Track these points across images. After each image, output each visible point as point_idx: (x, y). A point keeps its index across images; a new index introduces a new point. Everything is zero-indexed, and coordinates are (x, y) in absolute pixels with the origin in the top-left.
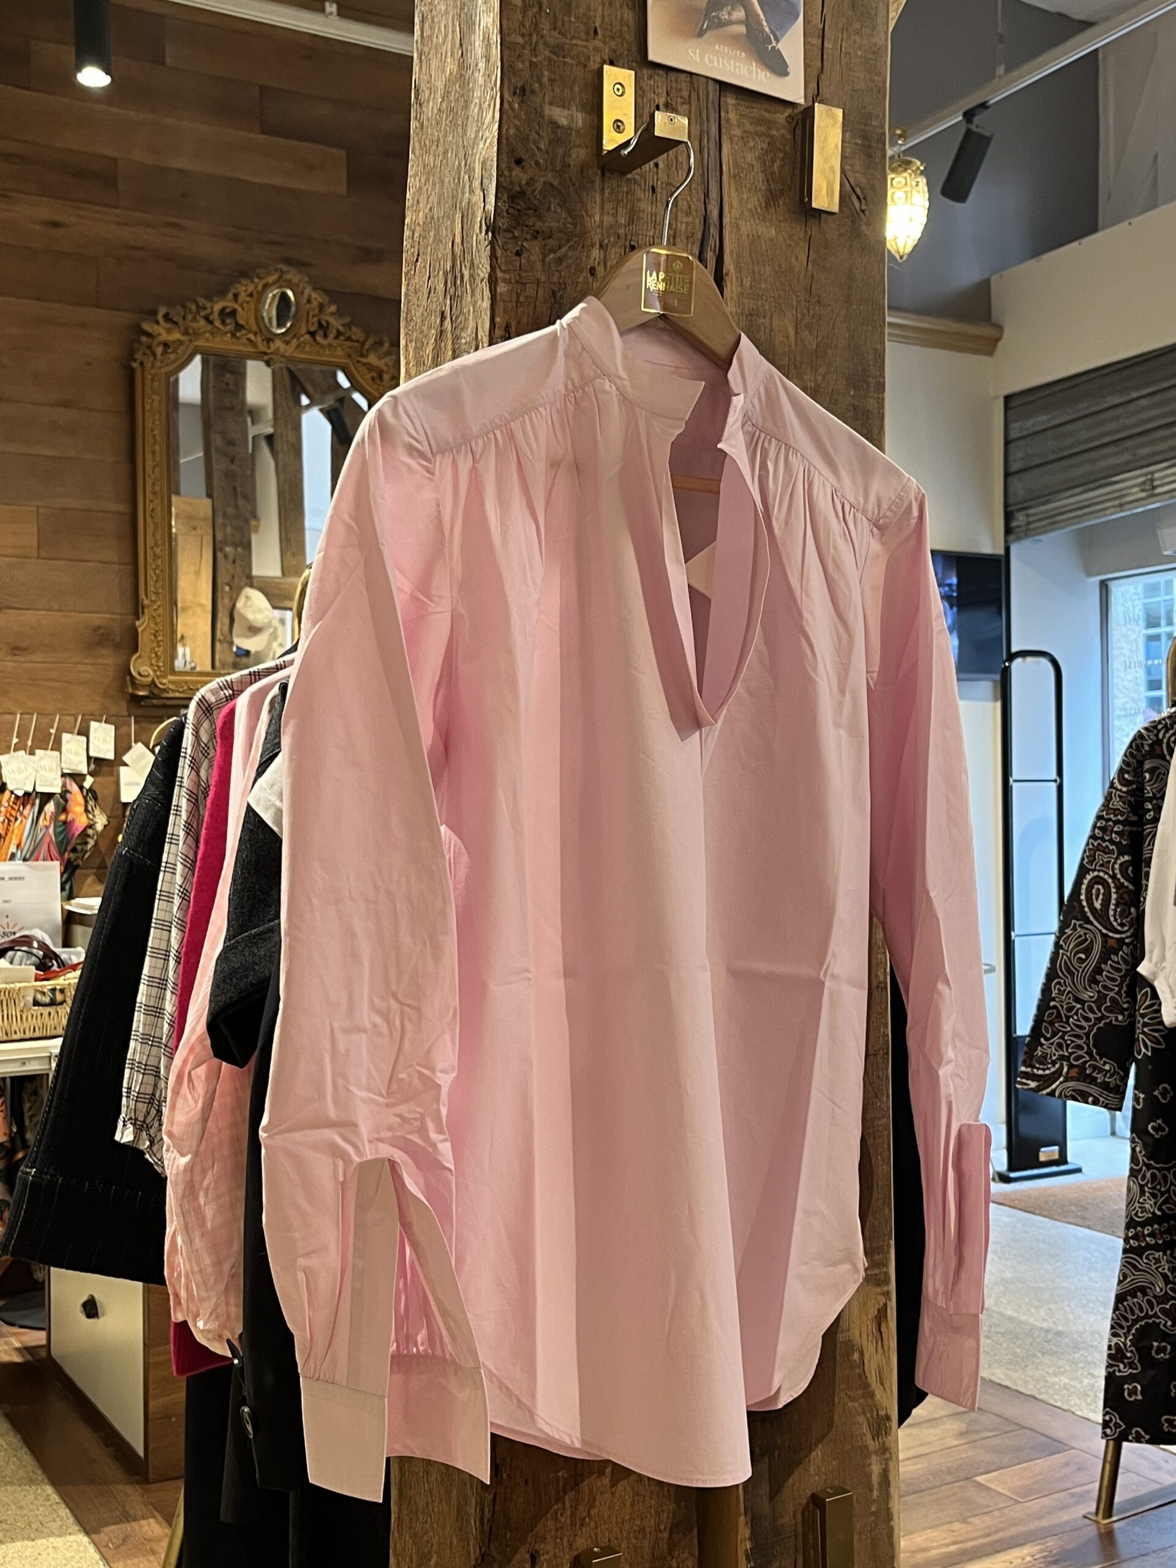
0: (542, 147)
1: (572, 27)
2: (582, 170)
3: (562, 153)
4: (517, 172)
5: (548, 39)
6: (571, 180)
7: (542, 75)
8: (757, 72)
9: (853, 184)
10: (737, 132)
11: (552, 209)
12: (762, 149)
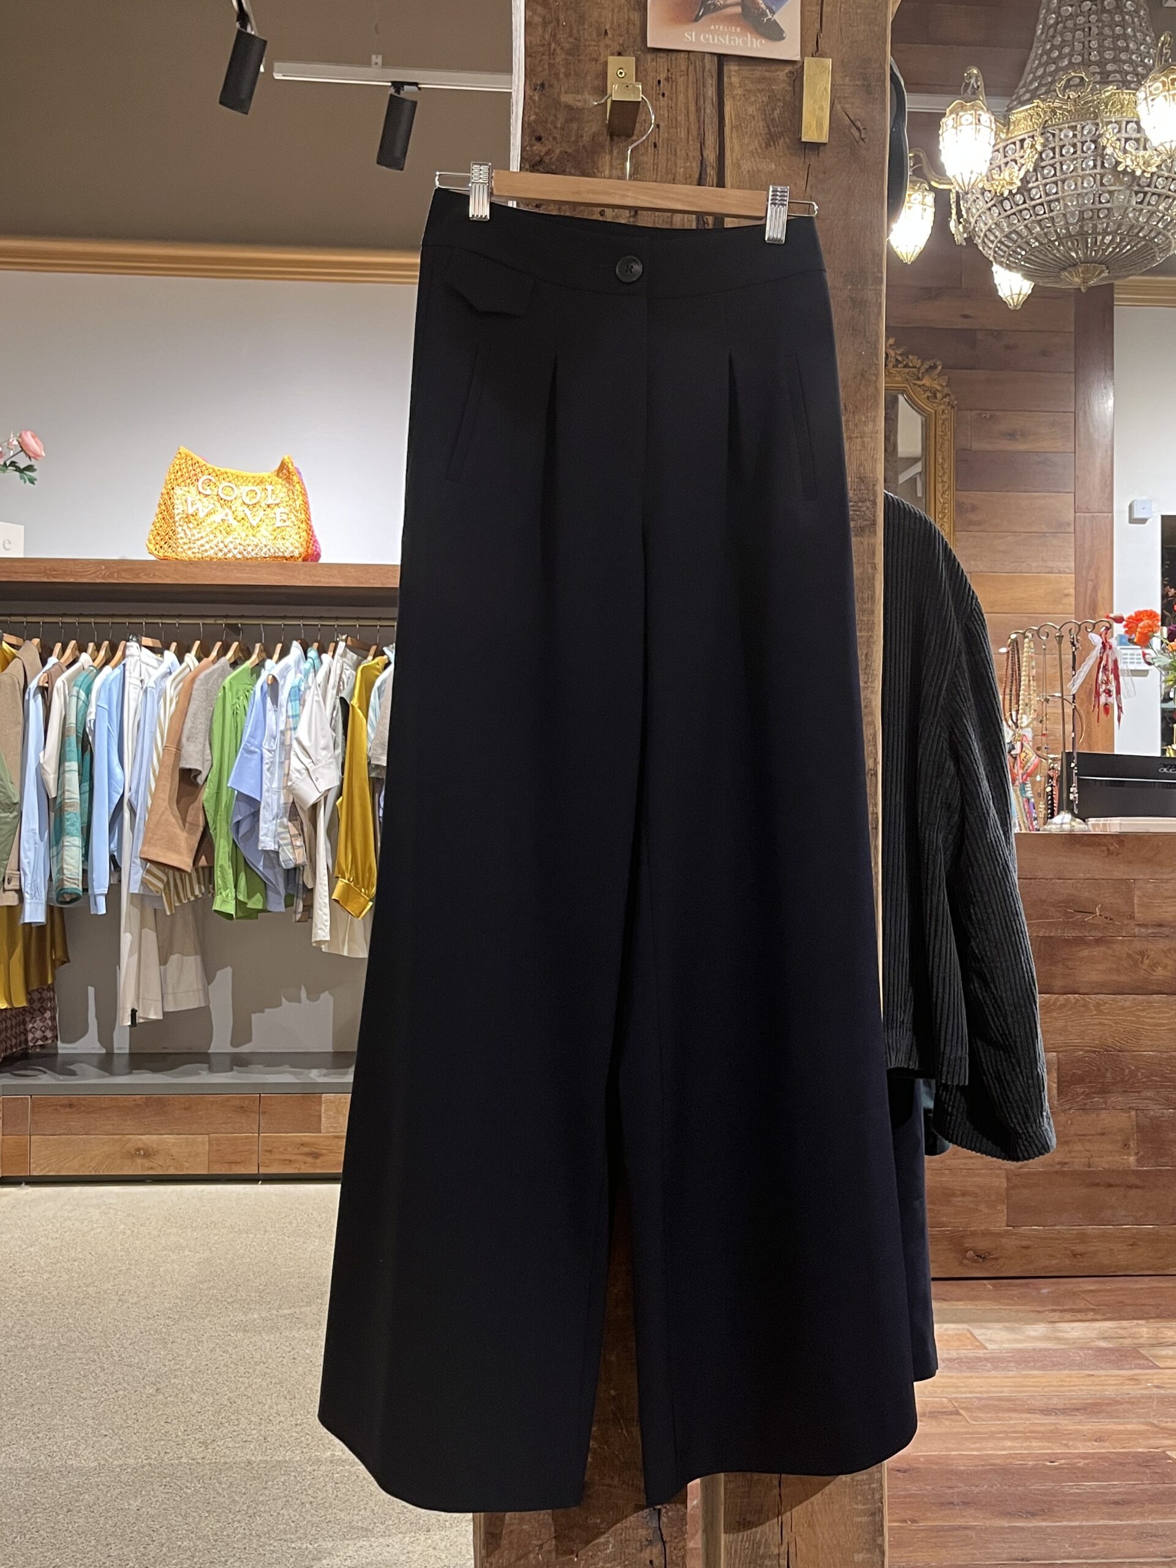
0: (559, 126)
1: (586, 33)
2: (593, 139)
3: (576, 128)
4: (537, 147)
5: (565, 44)
6: (584, 146)
7: (558, 74)
9: (852, 118)
10: (739, 91)
12: (763, 102)
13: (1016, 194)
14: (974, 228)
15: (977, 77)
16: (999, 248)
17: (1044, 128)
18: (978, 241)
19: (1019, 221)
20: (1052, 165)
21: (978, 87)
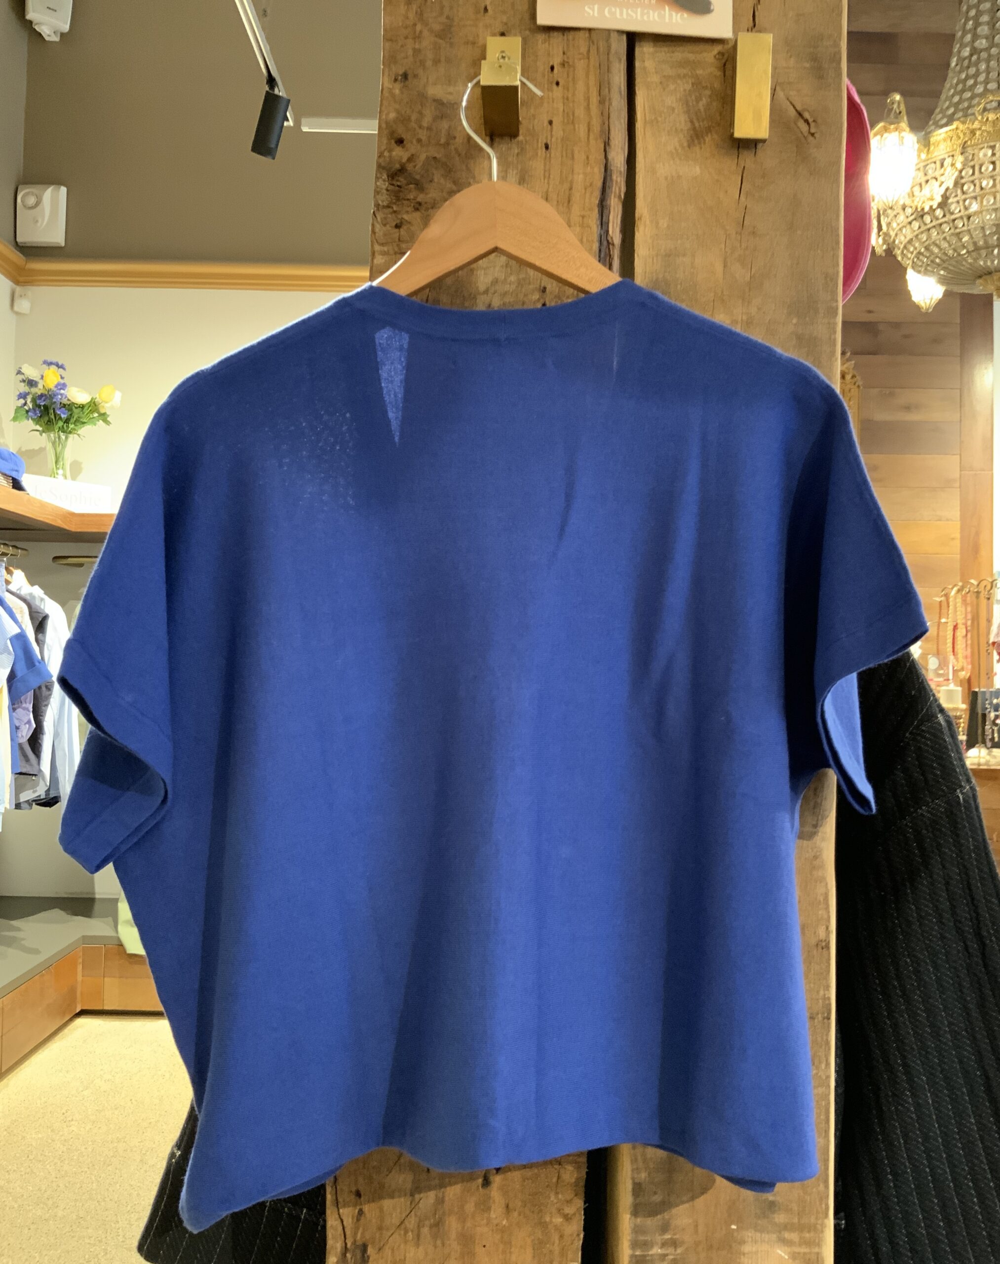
0: (425, 124)
1: (460, 10)
3: (446, 127)
4: (397, 151)
5: (433, 25)
6: (456, 150)
7: (425, 61)
8: (671, 16)
9: (799, 108)
10: (655, 79)
11: (436, 180)
12: (685, 90)
13: (938, 207)
14: (894, 241)
15: (899, 103)
16: (918, 258)
17: (964, 148)
18: (898, 252)
19: (938, 233)
20: (973, 182)
21: (900, 113)
